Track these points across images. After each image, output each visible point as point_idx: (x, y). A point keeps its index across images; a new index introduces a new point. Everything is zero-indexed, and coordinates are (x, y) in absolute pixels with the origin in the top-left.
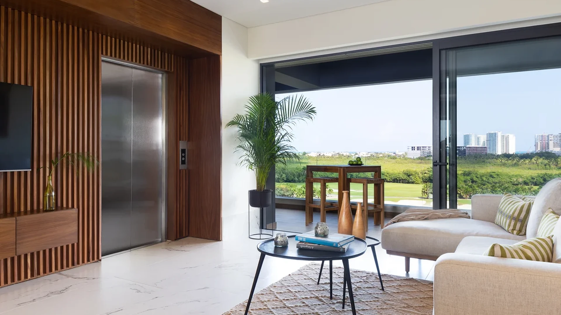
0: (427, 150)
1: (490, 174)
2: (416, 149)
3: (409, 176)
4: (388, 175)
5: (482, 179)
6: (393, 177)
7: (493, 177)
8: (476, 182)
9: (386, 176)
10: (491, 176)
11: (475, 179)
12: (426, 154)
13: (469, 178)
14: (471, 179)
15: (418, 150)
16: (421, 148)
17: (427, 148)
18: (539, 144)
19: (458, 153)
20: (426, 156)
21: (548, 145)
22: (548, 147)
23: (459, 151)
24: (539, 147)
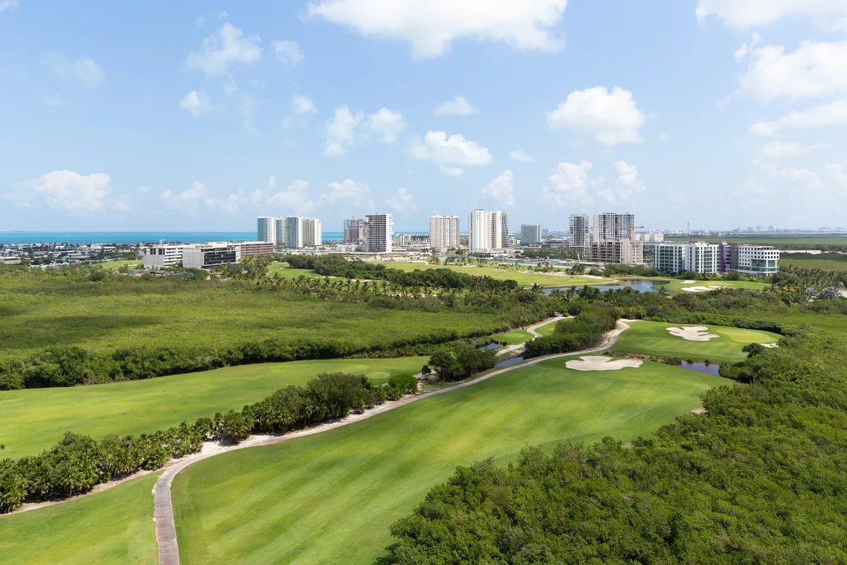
0: (177, 253)
2: (157, 253)
12: (173, 260)
15: (160, 253)
16: (166, 251)
17: (177, 250)
18: (348, 231)
19: (223, 259)
20: (175, 263)
21: (358, 232)
22: (358, 235)
23: (226, 255)
24: (348, 234)
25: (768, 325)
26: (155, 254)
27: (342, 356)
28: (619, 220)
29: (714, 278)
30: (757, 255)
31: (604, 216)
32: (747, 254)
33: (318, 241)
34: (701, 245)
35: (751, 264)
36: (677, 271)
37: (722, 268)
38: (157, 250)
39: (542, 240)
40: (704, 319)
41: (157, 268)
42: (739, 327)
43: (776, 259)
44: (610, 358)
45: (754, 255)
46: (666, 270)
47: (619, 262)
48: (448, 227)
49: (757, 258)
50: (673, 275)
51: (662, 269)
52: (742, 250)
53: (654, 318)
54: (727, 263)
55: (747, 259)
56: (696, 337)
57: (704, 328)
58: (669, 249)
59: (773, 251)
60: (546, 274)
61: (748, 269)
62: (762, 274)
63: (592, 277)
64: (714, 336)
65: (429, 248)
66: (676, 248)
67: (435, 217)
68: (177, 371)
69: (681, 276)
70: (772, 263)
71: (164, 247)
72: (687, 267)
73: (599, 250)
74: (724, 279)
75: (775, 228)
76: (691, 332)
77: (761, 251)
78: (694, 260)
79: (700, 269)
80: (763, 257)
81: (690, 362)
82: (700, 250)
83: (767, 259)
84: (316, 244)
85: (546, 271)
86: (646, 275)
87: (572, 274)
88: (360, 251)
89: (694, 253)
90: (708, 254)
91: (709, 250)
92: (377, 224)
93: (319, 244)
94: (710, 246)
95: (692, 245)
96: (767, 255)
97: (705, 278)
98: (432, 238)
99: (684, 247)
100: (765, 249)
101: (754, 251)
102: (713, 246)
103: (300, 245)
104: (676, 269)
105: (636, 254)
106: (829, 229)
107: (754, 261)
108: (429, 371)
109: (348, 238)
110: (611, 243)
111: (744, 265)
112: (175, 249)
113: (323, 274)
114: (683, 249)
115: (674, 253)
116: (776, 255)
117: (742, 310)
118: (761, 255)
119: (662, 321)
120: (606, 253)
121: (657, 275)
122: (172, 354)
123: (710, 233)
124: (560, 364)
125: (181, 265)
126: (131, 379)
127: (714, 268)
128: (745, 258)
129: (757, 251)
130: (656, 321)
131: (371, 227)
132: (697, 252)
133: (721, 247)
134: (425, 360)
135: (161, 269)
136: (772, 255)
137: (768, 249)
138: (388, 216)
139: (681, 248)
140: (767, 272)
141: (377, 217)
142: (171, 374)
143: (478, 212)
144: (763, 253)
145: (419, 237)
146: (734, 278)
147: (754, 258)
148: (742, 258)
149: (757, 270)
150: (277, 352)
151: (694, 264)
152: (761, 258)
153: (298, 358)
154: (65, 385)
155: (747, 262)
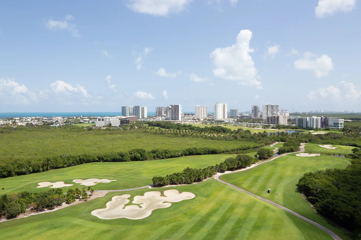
0: (108, 120)
1: (166, 151)
2: (101, 120)
3: (123, 156)
4: (109, 157)
5: (162, 154)
6: (112, 158)
7: (167, 153)
8: (159, 157)
9: (108, 157)
10: (166, 152)
11: (159, 155)
12: (107, 123)
13: (155, 154)
14: (157, 155)
15: (102, 120)
16: (105, 119)
17: (108, 119)
18: (158, 112)
19: (126, 123)
20: (107, 124)
21: (162, 112)
22: (162, 113)
23: (126, 121)
24: (158, 113)
25: (352, 144)
26: (100, 120)
27: (218, 153)
28: (273, 107)
29: (320, 130)
30: (336, 121)
31: (267, 106)
32: (332, 121)
33: (146, 116)
34: (315, 117)
35: (333, 124)
36: (305, 127)
37: (322, 126)
38: (101, 119)
39: (239, 116)
40: (329, 142)
41: (101, 126)
42: (342, 145)
43: (343, 123)
44: (308, 154)
45: (334, 121)
46: (300, 126)
47: (278, 124)
48: (203, 110)
49: (336, 122)
50: (304, 129)
51: (299, 127)
52: (330, 119)
53: (312, 142)
54: (324, 124)
55: (332, 122)
56: (330, 148)
57: (331, 145)
58: (300, 119)
59: (342, 120)
60: (254, 128)
61: (331, 126)
62: (338, 128)
63: (273, 129)
64: (336, 147)
65: (196, 118)
66: (305, 118)
67: (198, 106)
68: (172, 157)
69: (308, 129)
70: (341, 124)
71: (104, 118)
72: (309, 125)
73: (270, 119)
74: (324, 130)
75: (327, 111)
76: (327, 147)
77: (337, 120)
78: (312, 123)
79: (314, 126)
80: (338, 122)
81: (334, 155)
82: (314, 119)
83: (340, 123)
84: (145, 117)
85: (254, 127)
86: (293, 129)
87: (265, 128)
88: (167, 120)
89: (312, 120)
90: (317, 120)
91: (318, 119)
92: (175, 109)
93: (146, 117)
94: (318, 118)
95: (311, 117)
96: (340, 121)
97: (317, 130)
98: (197, 114)
99: (308, 118)
100: (339, 119)
101: (334, 120)
102: (319, 118)
103: (140, 118)
104: (304, 126)
105: (285, 121)
106: (349, 111)
107: (334, 123)
108: (257, 156)
109: (158, 115)
110: (275, 117)
111: (331, 125)
112: (107, 119)
113: (167, 129)
114: (307, 119)
115: (304, 120)
116: (343, 121)
117: (340, 140)
118: (337, 121)
119: (315, 143)
120: (273, 121)
121: (297, 129)
122: (169, 152)
123: (302, 113)
124: (294, 155)
125: (110, 125)
126: (160, 159)
127: (319, 126)
128: (331, 122)
129: (336, 120)
130: (312, 143)
131: (172, 110)
132: (313, 120)
133: (322, 118)
134: (256, 153)
135: (103, 127)
136: (342, 121)
137: (340, 119)
138: (180, 105)
139: (306, 118)
140: (339, 128)
141: (175, 106)
142: (170, 158)
143: (218, 104)
144: (338, 120)
145: (187, 114)
146: (328, 130)
147: (334, 122)
148: (330, 122)
149: (335, 127)
150: (198, 152)
151: (312, 124)
152: (337, 122)
153: (205, 154)
154: (142, 160)
155: (332, 124)
